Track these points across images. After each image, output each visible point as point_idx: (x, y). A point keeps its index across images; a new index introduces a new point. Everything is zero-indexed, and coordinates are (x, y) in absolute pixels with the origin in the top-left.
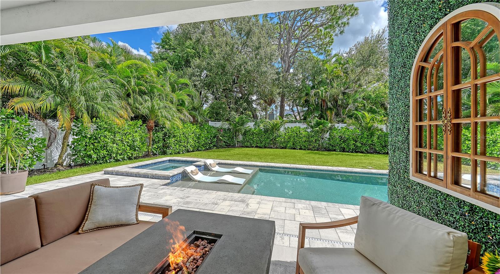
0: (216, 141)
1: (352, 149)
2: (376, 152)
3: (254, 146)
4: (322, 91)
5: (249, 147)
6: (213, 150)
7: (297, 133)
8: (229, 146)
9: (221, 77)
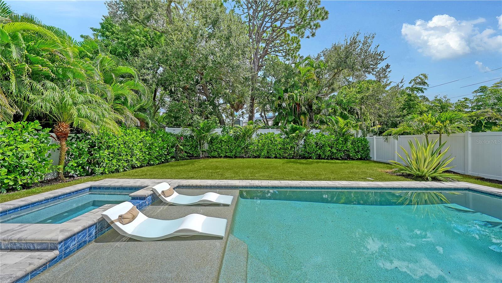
0: (174, 151)
1: (327, 155)
2: (350, 159)
3: (223, 156)
4: (296, 94)
5: (217, 158)
6: (171, 163)
7: (271, 140)
8: (191, 156)
9: (180, 70)
